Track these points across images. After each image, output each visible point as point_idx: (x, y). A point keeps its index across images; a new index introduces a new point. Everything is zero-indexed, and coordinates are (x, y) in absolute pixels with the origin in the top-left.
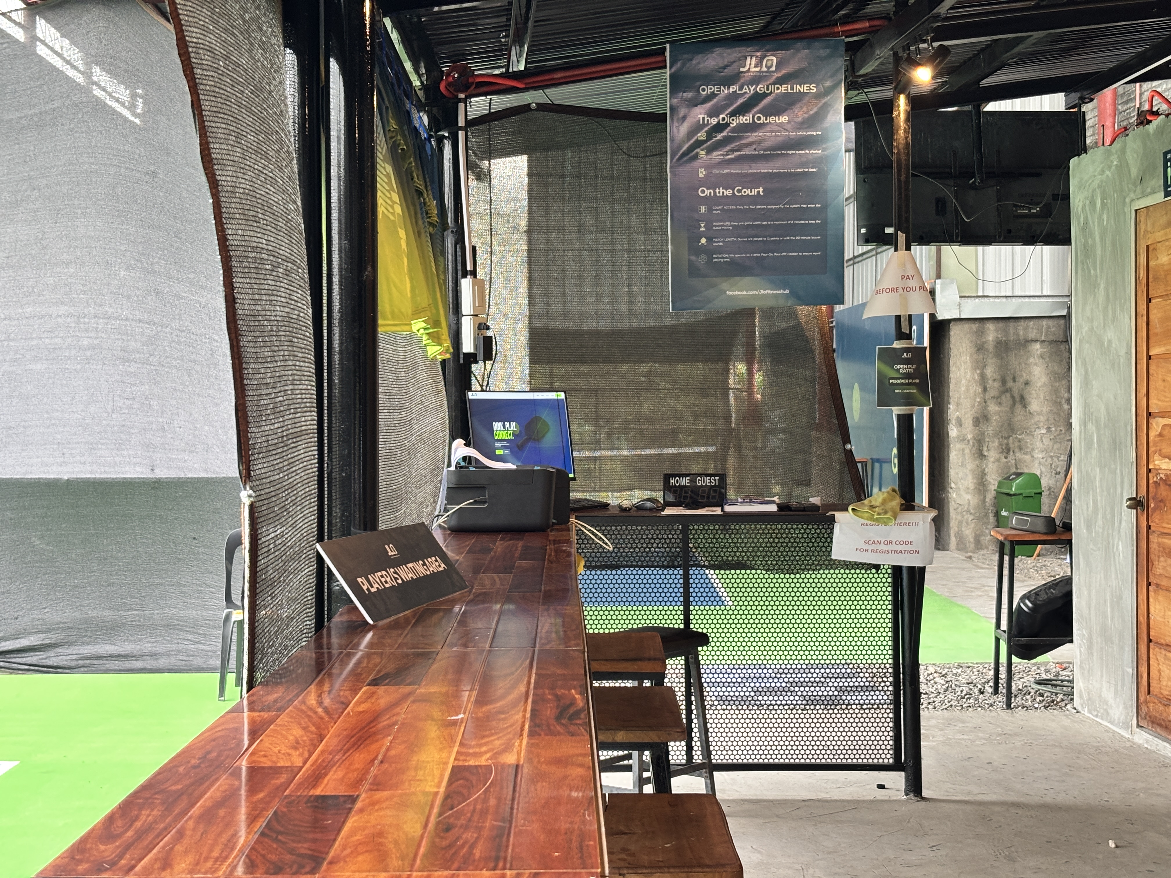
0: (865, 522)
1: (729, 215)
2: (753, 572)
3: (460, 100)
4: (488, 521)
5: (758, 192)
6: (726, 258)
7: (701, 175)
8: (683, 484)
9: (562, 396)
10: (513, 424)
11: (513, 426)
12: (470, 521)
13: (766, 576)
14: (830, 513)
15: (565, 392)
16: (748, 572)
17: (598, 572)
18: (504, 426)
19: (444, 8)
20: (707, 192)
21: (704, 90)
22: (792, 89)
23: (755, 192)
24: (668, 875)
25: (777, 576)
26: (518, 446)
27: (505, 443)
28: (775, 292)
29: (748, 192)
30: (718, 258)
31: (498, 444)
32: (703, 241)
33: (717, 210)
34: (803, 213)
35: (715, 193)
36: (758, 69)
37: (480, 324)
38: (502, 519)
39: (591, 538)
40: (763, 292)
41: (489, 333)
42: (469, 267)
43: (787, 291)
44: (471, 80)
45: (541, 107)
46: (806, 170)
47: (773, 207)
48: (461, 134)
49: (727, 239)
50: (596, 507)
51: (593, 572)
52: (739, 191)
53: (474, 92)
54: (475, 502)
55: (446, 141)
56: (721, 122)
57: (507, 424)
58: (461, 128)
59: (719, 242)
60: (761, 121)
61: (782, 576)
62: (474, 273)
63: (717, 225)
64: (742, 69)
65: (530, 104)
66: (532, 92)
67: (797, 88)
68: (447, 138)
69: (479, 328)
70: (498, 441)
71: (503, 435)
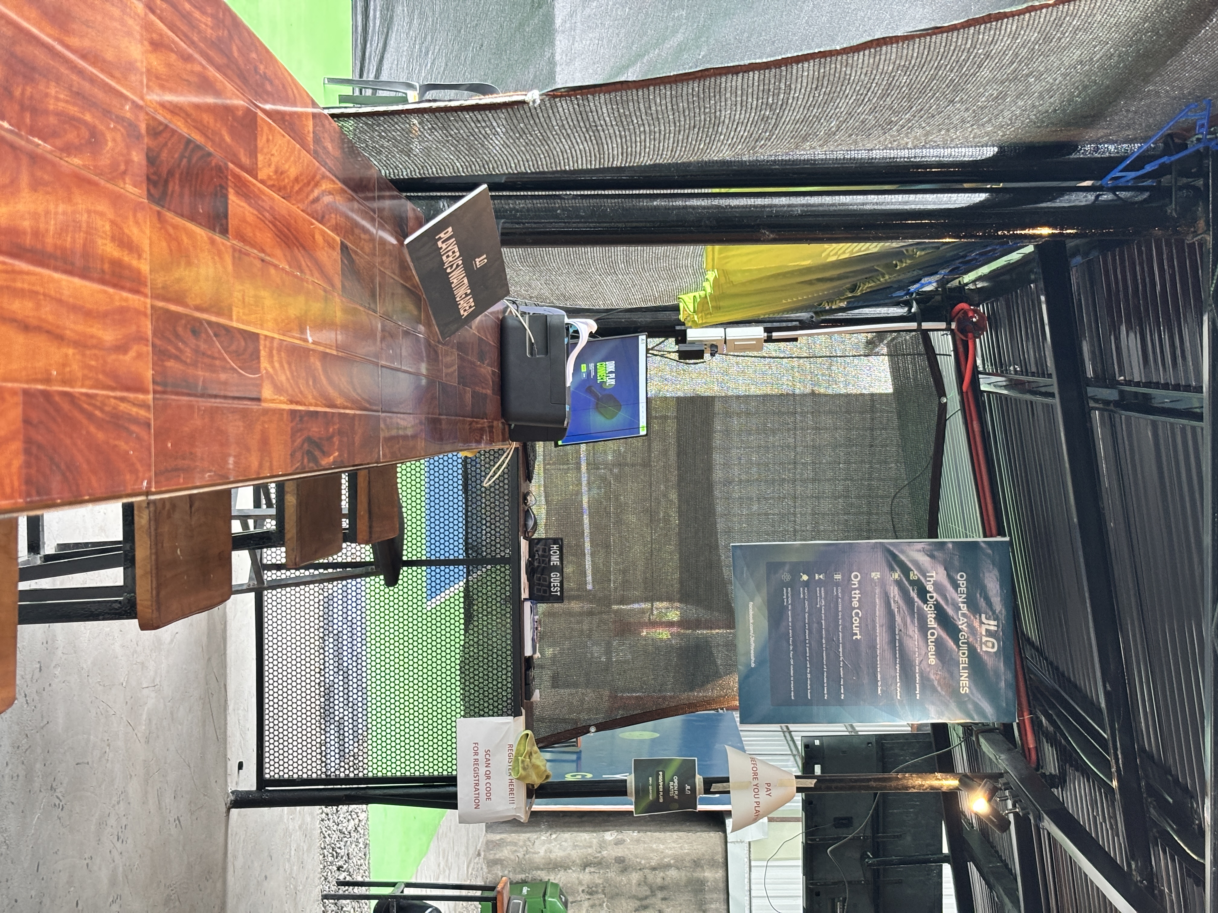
0: (514, 748)
1: (832, 602)
2: (462, 632)
3: (949, 324)
4: (512, 358)
5: (856, 634)
6: (787, 601)
7: (873, 574)
8: (553, 558)
9: (643, 432)
10: (613, 382)
11: (611, 382)
12: (512, 340)
13: (457, 645)
14: (523, 711)
15: (646, 435)
16: (462, 627)
17: (460, 471)
18: (611, 372)
19: (1044, 307)
20: (855, 581)
21: (962, 576)
22: (964, 668)
23: (856, 630)
24: (148, 553)
25: (458, 656)
26: (590, 387)
27: (593, 374)
28: (752, 652)
29: (856, 624)
30: (787, 593)
31: (592, 366)
32: (805, 578)
33: (837, 591)
34: (835, 680)
35: (855, 589)
36: (984, 633)
37: (716, 347)
38: (515, 372)
39: (495, 463)
40: (752, 639)
41: (707, 356)
42: (775, 335)
43: (753, 665)
44: (970, 335)
45: (943, 408)
46: (879, 683)
47: (841, 650)
48: (913, 325)
49: (806, 602)
50: (528, 469)
51: (460, 466)
52: (857, 614)
53: (957, 338)
54: (531, 344)
55: (906, 309)
56: (928, 595)
57: (613, 376)
58: (920, 325)
59: (804, 593)
60: (929, 637)
61: (458, 662)
62: (769, 340)
63: (821, 592)
64: (983, 616)
65: (945, 395)
66: (957, 398)
67: (965, 674)
68: (910, 310)
69: (712, 346)
70: (596, 366)
71: (601, 371)
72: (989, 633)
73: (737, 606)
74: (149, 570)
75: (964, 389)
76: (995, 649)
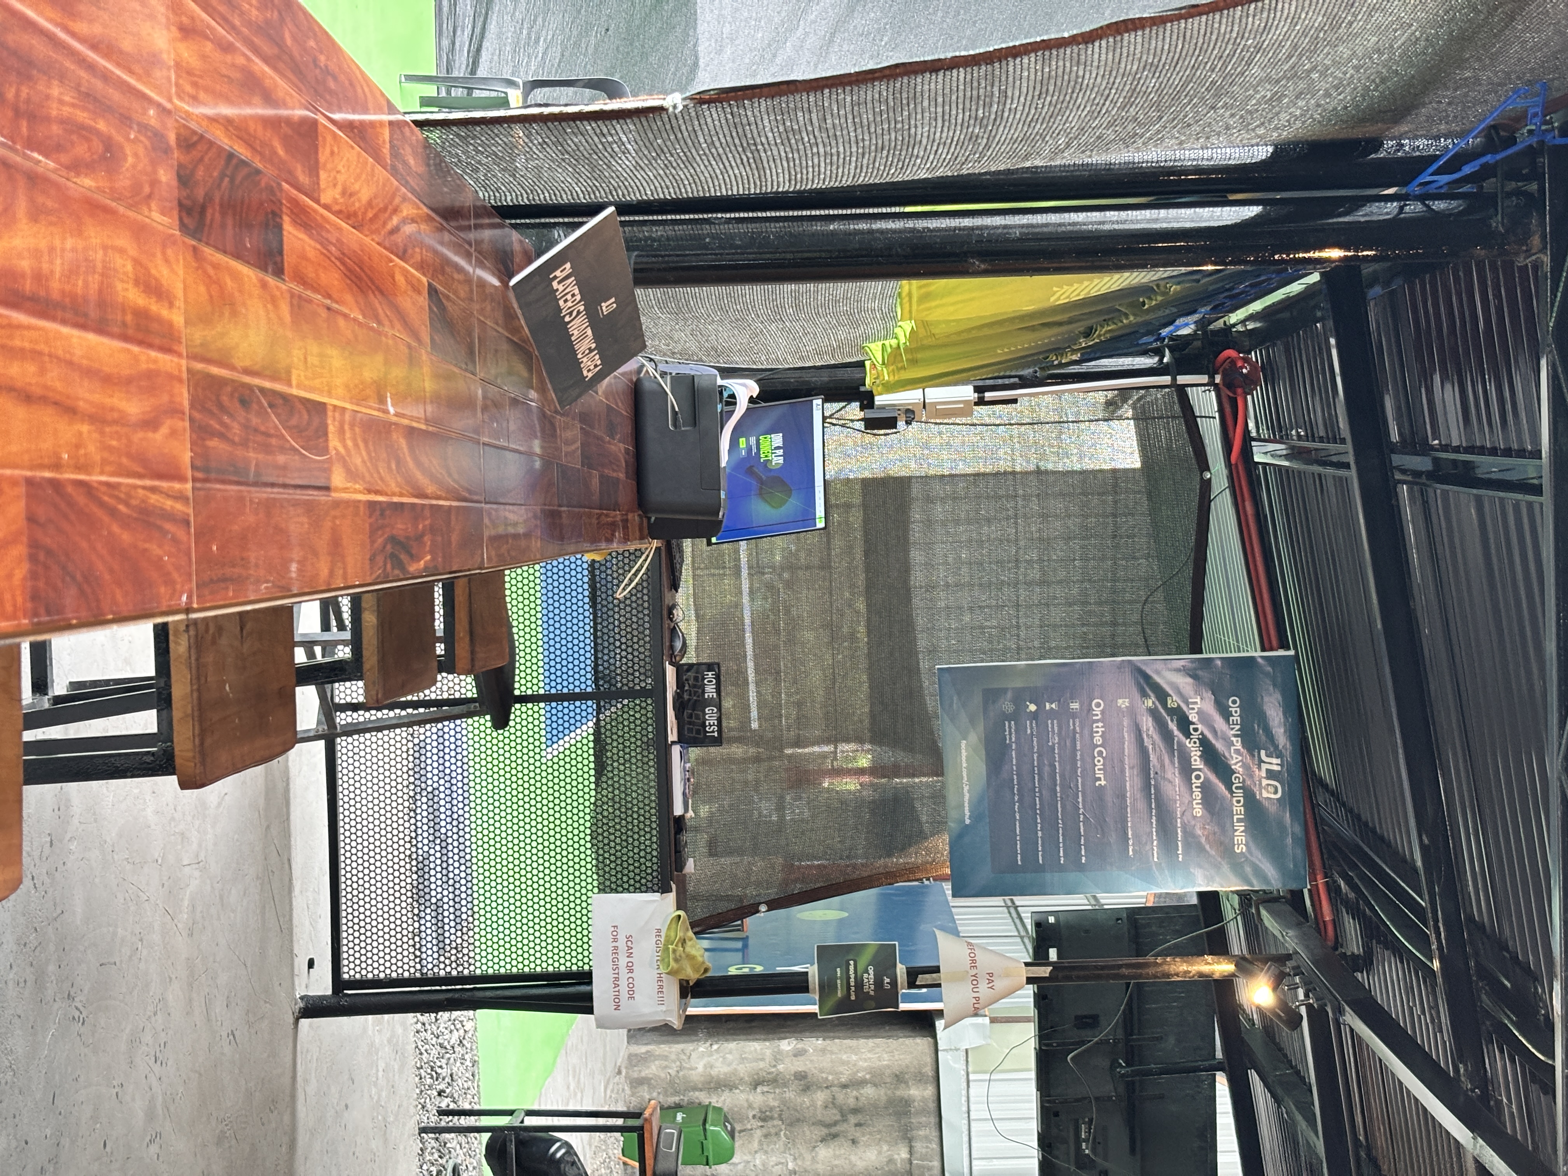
0: (663, 934)
1: (1068, 738)
2: (593, 786)
3: (1212, 377)
4: (651, 431)
5: (1100, 779)
6: (1011, 739)
7: (1120, 701)
8: (708, 689)
9: (821, 524)
10: (781, 460)
11: (777, 460)
12: (650, 409)
13: (587, 804)
14: (674, 886)
15: (825, 528)
16: (593, 779)
17: (586, 579)
18: (777, 448)
19: (1334, 352)
20: (1097, 711)
21: (1234, 702)
22: (1239, 820)
23: (1100, 774)
24: (188, 690)
25: (588, 817)
26: (751, 467)
27: (754, 450)
28: (966, 804)
29: (1099, 765)
30: (1010, 728)
31: (753, 440)
32: (1033, 708)
33: (1074, 724)
34: (1074, 839)
35: (1097, 721)
36: (1264, 775)
37: (913, 412)
38: (654, 449)
39: (631, 568)
40: (966, 788)
41: (901, 424)
42: (989, 395)
43: (968, 822)
44: (1239, 391)
45: (1206, 485)
46: (1131, 842)
47: (1080, 800)
48: (1166, 380)
49: (1035, 740)
50: (673, 573)
51: (586, 572)
52: (1100, 753)
53: (1223, 395)
54: (675, 413)
55: (1156, 359)
56: (1191, 727)
57: (781, 452)
58: (1174, 379)
59: (1032, 728)
60: (1194, 780)
61: (588, 824)
62: (981, 402)
63: (1053, 726)
64: (1263, 752)
65: (1208, 469)
66: (1225, 472)
67: (1240, 828)
68: (1161, 360)
69: (908, 411)
70: (758, 441)
71: (765, 447)
72: (1271, 774)
73: (946, 745)
74: (189, 711)
75: (1233, 461)
76: (1279, 795)
